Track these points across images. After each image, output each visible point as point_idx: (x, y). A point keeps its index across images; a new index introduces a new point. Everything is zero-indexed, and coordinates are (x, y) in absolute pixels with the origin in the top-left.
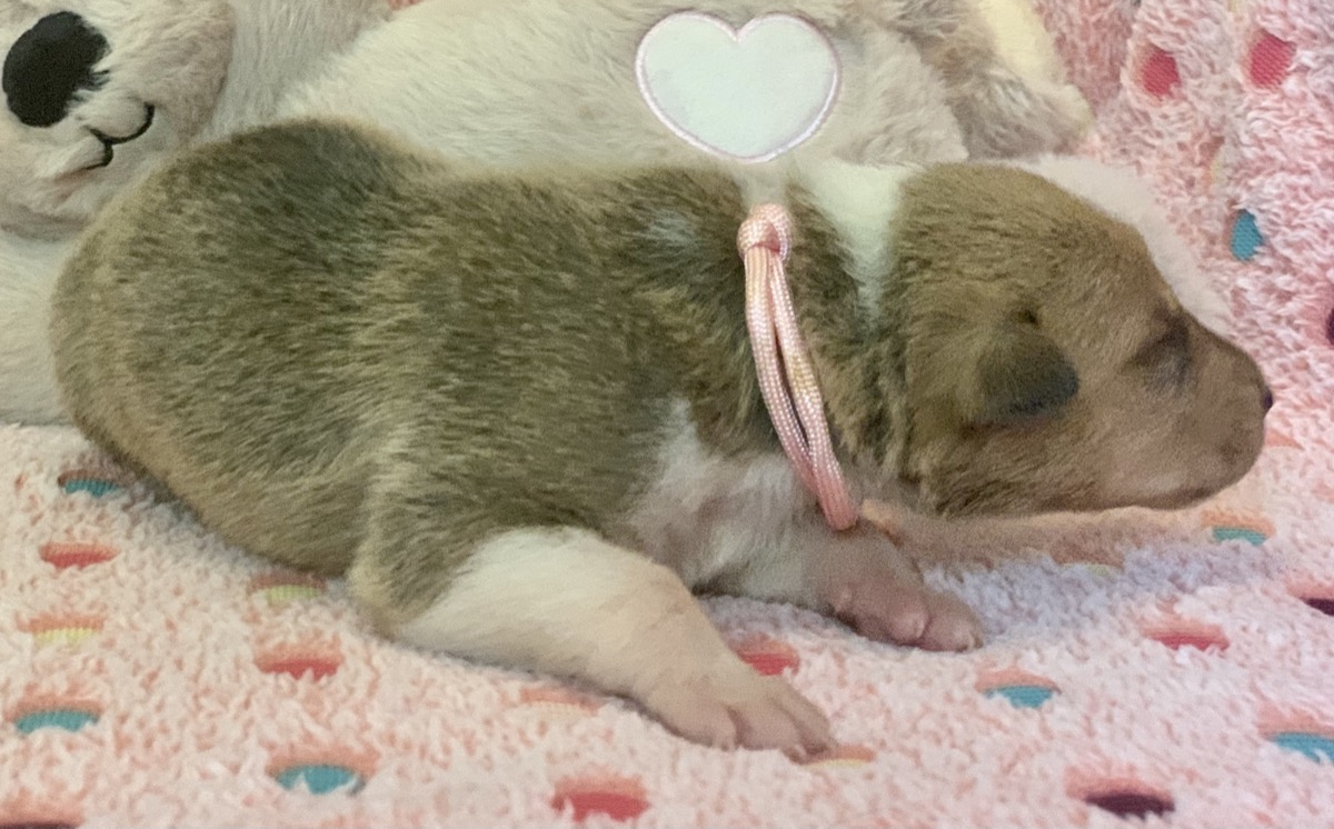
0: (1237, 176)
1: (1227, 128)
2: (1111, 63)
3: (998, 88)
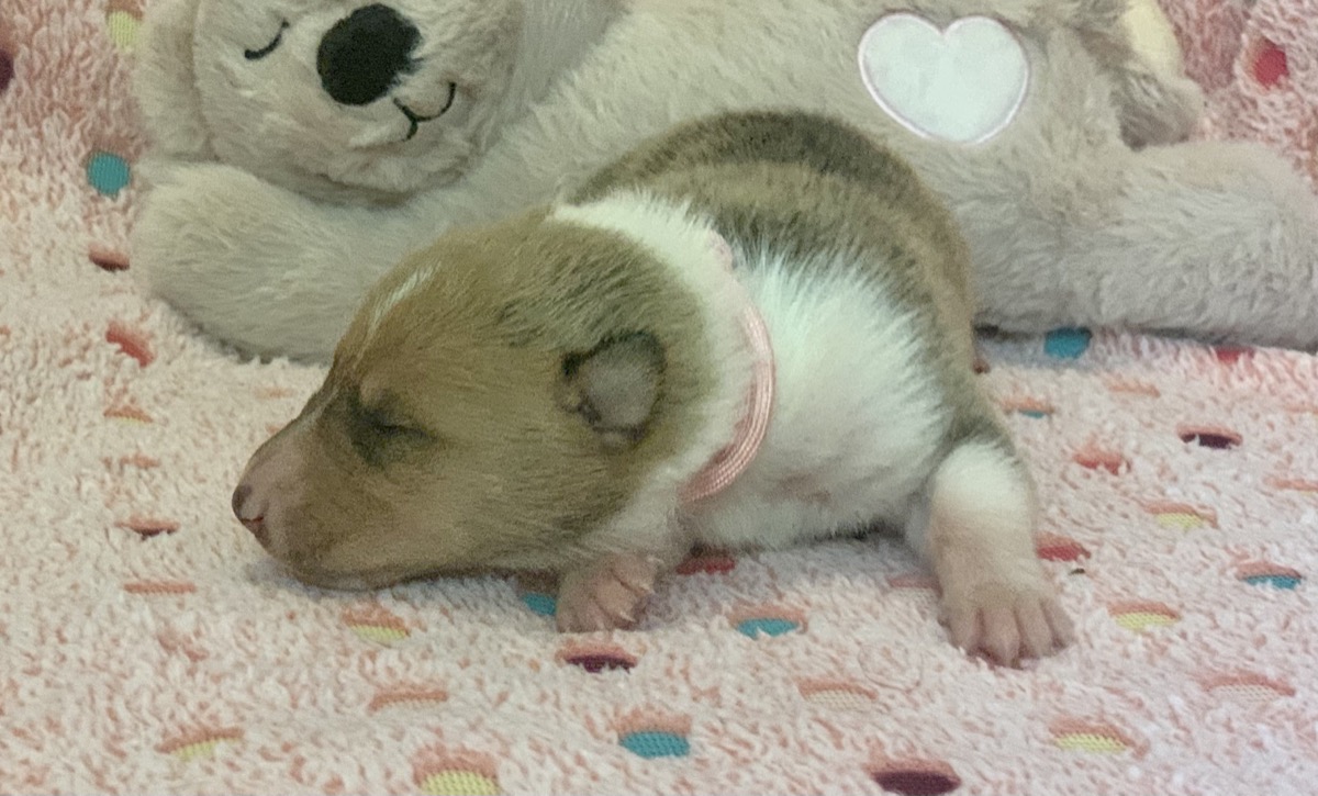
2: (1223, 55)
3: (1133, 81)
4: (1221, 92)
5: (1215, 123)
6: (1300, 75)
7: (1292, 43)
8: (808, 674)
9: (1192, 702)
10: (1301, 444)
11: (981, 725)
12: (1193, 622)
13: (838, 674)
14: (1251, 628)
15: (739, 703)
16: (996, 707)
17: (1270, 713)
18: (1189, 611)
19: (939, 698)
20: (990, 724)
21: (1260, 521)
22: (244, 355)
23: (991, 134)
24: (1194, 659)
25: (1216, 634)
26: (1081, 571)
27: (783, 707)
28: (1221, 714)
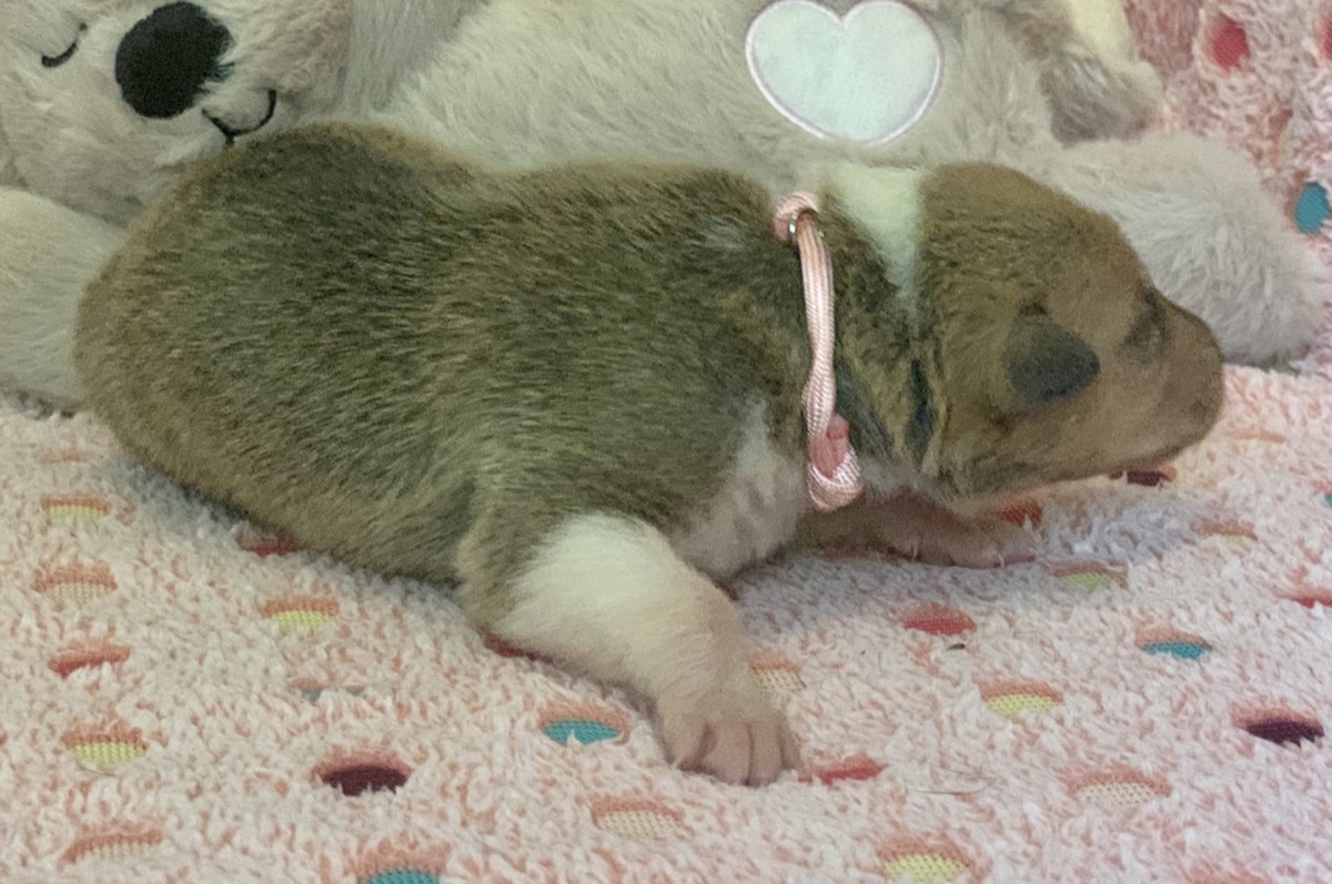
0: (1308, 149)
1: (1296, 101)
2: (1181, 34)
3: (1075, 65)
4: (1181, 75)
5: (1174, 109)
6: (1261, 55)
7: (1253, 19)
8: (609, 791)
9: (1050, 809)
10: (1241, 477)
11: (798, 853)
12: (1075, 707)
13: (645, 791)
14: (1139, 711)
15: (516, 830)
16: (818, 828)
17: (1136, 819)
18: (1073, 692)
19: (754, 820)
20: (808, 850)
21: (1176, 576)
22: (45, 408)
23: (899, 131)
24: (1066, 749)
25: (1099, 720)
26: (962, 646)
27: (564, 834)
28: (1080, 824)
